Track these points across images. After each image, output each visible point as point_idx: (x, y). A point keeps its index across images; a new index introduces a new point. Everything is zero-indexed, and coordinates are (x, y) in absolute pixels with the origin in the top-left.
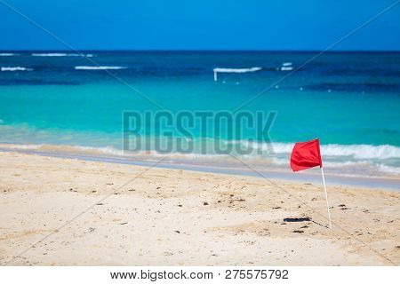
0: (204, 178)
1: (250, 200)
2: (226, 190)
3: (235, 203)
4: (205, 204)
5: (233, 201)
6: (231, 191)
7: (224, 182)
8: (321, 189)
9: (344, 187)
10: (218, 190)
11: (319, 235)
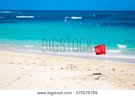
0: (61, 58)
1: (78, 67)
2: (70, 63)
3: (73, 68)
4: (62, 68)
5: (72, 67)
6: (71, 64)
7: (69, 60)
8: (105, 63)
9: (114, 62)
10: (67, 63)
11: (104, 80)
